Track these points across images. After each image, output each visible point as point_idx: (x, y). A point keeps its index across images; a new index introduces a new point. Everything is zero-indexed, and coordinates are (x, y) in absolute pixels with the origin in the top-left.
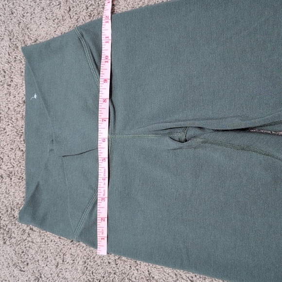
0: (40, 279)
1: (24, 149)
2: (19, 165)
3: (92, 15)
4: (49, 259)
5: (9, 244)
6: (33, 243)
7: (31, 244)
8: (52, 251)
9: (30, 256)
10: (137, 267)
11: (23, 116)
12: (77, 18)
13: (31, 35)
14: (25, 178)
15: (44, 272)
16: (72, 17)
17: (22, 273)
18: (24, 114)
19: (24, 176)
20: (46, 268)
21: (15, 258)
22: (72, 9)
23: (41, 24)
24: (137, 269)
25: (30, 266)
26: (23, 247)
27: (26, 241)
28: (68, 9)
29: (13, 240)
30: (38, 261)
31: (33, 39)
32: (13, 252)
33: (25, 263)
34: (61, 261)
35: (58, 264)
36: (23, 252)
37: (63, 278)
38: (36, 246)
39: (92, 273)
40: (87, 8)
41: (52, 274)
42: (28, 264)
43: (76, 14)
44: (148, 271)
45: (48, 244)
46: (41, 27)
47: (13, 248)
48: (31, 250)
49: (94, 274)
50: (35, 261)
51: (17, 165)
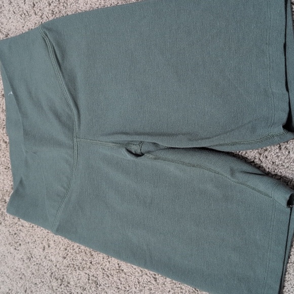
0: (31, 259)
1: (8, 141)
2: (4, 156)
3: (55, 13)
4: (37, 242)
5: (4, 225)
6: (23, 226)
7: (21, 227)
8: (39, 236)
9: (21, 238)
10: (109, 260)
11: (3, 109)
12: (41, 14)
13: (3, 29)
14: (10, 168)
15: (34, 253)
16: (37, 13)
17: (17, 251)
18: (4, 108)
19: (10, 166)
20: (35, 250)
21: (10, 238)
22: (36, 5)
23: (10, 18)
24: (109, 262)
25: (23, 247)
26: (15, 229)
27: (17, 224)
28: (33, 5)
29: (7, 223)
30: (29, 243)
31: (5, 33)
32: (8, 233)
33: (18, 244)
34: (47, 246)
35: (44, 247)
36: (15, 234)
37: (49, 260)
38: (25, 230)
39: (73, 259)
40: (50, 5)
41: (40, 256)
42: (20, 245)
43: (40, 10)
44: (118, 264)
45: (35, 230)
46: (10, 21)
47: (7, 229)
48: (21, 233)
49: (74, 260)
50: (26, 243)
51: (3, 155)
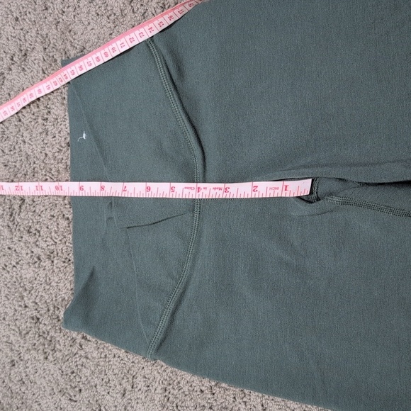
1: (70, 217)
2: (63, 241)
3: (167, 6)
4: (112, 384)
5: (52, 359)
6: (87, 358)
7: (84, 360)
8: (116, 371)
9: (84, 379)
10: (245, 399)
11: (67, 166)
12: (143, 11)
13: (76, 41)
14: (72, 260)
15: (105, 402)
16: (135, 10)
17: (73, 403)
18: (69, 163)
19: (71, 257)
20: (108, 397)
21: (62, 381)
23: (89, 23)
24: (245, 402)
25: (84, 394)
26: (73, 365)
27: (77, 356)
29: (58, 355)
30: (96, 386)
31: (78, 47)
32: (58, 372)
33: (77, 389)
34: (129, 387)
35: (125, 391)
36: (73, 373)
38: (91, 363)
39: (177, 406)
41: (116, 406)
42: (80, 390)
43: (142, 5)
44: (262, 406)
45: (110, 361)
46: (89, 28)
47: (59, 366)
48: (84, 369)
49: (179, 408)
50: (92, 386)
51: (61, 240)
